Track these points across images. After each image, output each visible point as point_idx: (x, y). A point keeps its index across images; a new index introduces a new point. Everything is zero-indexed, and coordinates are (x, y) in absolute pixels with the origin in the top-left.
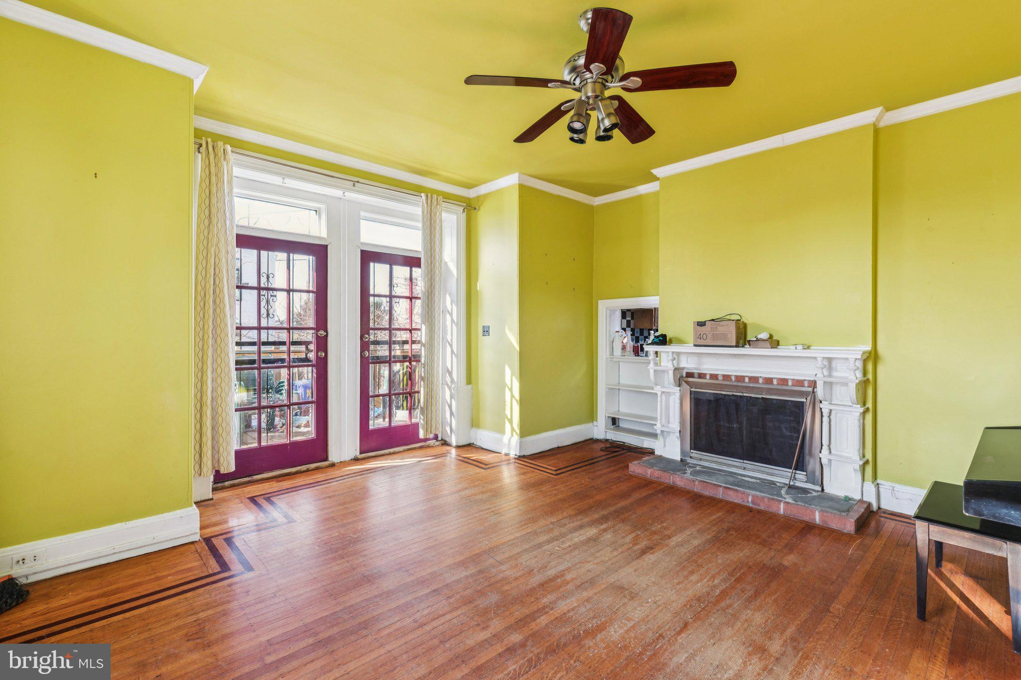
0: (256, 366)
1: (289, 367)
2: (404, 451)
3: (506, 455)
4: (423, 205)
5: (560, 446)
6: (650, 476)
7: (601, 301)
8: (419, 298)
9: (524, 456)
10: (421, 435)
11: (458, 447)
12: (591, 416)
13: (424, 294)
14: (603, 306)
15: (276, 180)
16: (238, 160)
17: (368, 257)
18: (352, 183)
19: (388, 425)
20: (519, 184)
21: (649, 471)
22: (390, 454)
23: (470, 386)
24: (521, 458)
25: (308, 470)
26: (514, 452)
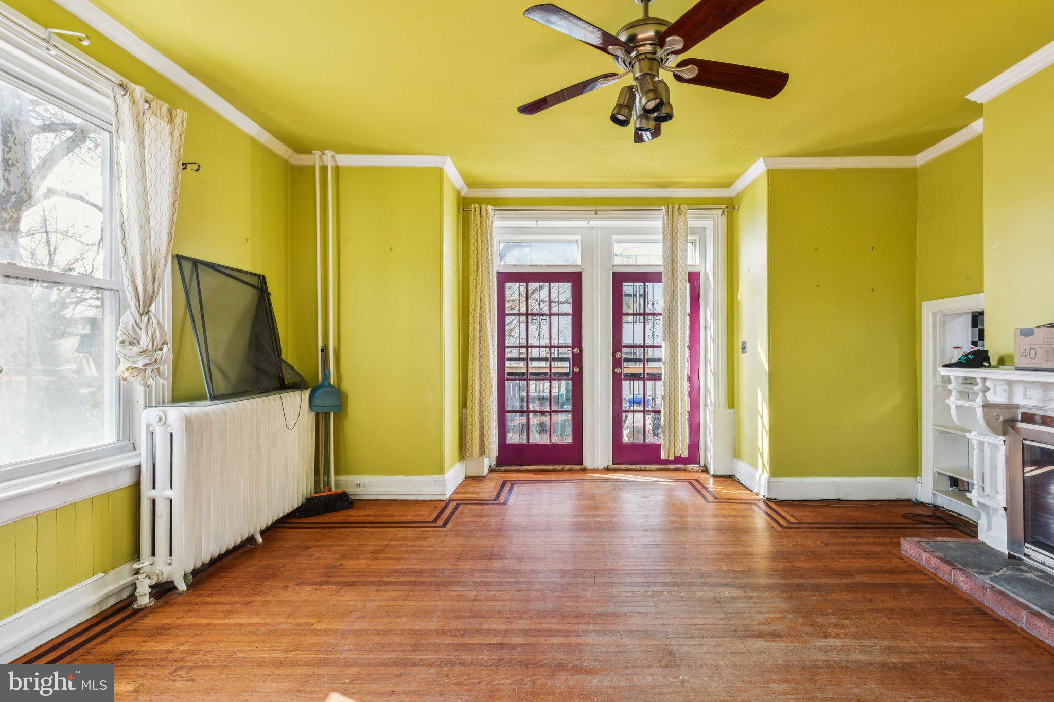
0: (525, 377)
1: (550, 380)
2: (657, 470)
3: (757, 494)
4: (664, 218)
5: (843, 498)
6: (926, 563)
7: (926, 303)
8: (660, 314)
9: (775, 501)
10: (663, 456)
11: (715, 476)
12: (914, 469)
13: (664, 309)
14: (929, 310)
15: (531, 223)
16: (502, 214)
17: (619, 278)
18: (594, 212)
19: (643, 442)
20: (768, 170)
21: (925, 556)
22: (641, 470)
23: (732, 411)
24: (768, 501)
25: (562, 470)
26: (763, 493)
